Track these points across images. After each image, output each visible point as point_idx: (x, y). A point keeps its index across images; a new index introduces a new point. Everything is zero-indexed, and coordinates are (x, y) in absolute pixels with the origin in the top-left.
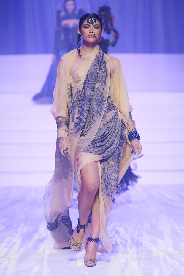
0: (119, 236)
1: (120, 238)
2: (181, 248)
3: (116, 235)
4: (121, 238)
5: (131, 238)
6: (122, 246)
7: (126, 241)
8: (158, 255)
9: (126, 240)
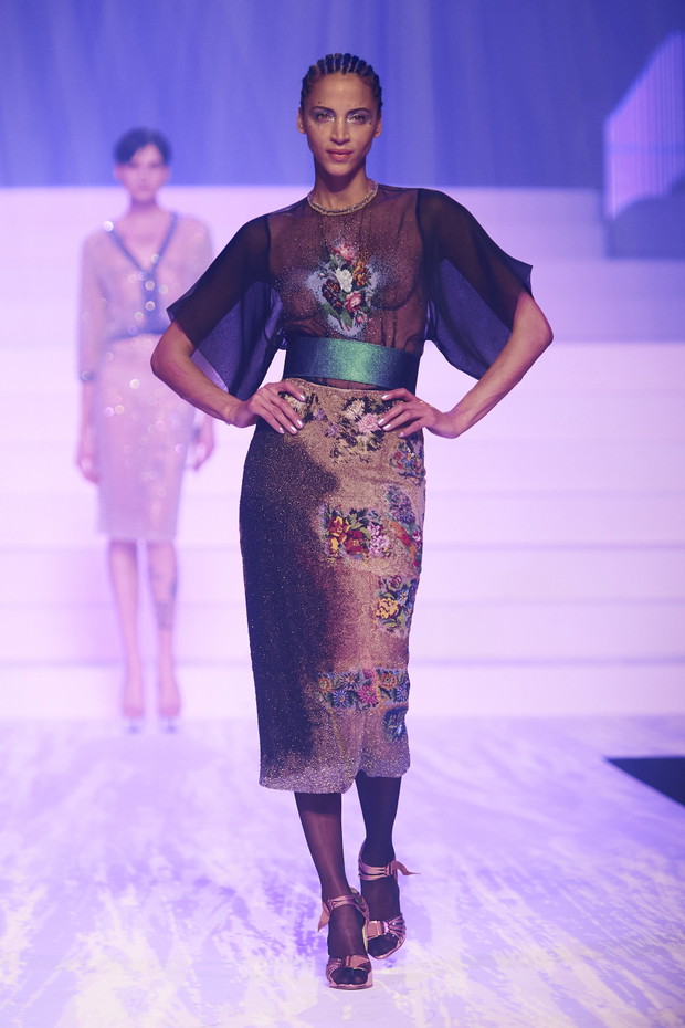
0: (248, 926)
1: (251, 933)
2: (501, 977)
3: (237, 921)
4: (257, 931)
5: (298, 934)
6: (261, 964)
7: (278, 946)
8: (405, 1004)
9: (276, 941)
